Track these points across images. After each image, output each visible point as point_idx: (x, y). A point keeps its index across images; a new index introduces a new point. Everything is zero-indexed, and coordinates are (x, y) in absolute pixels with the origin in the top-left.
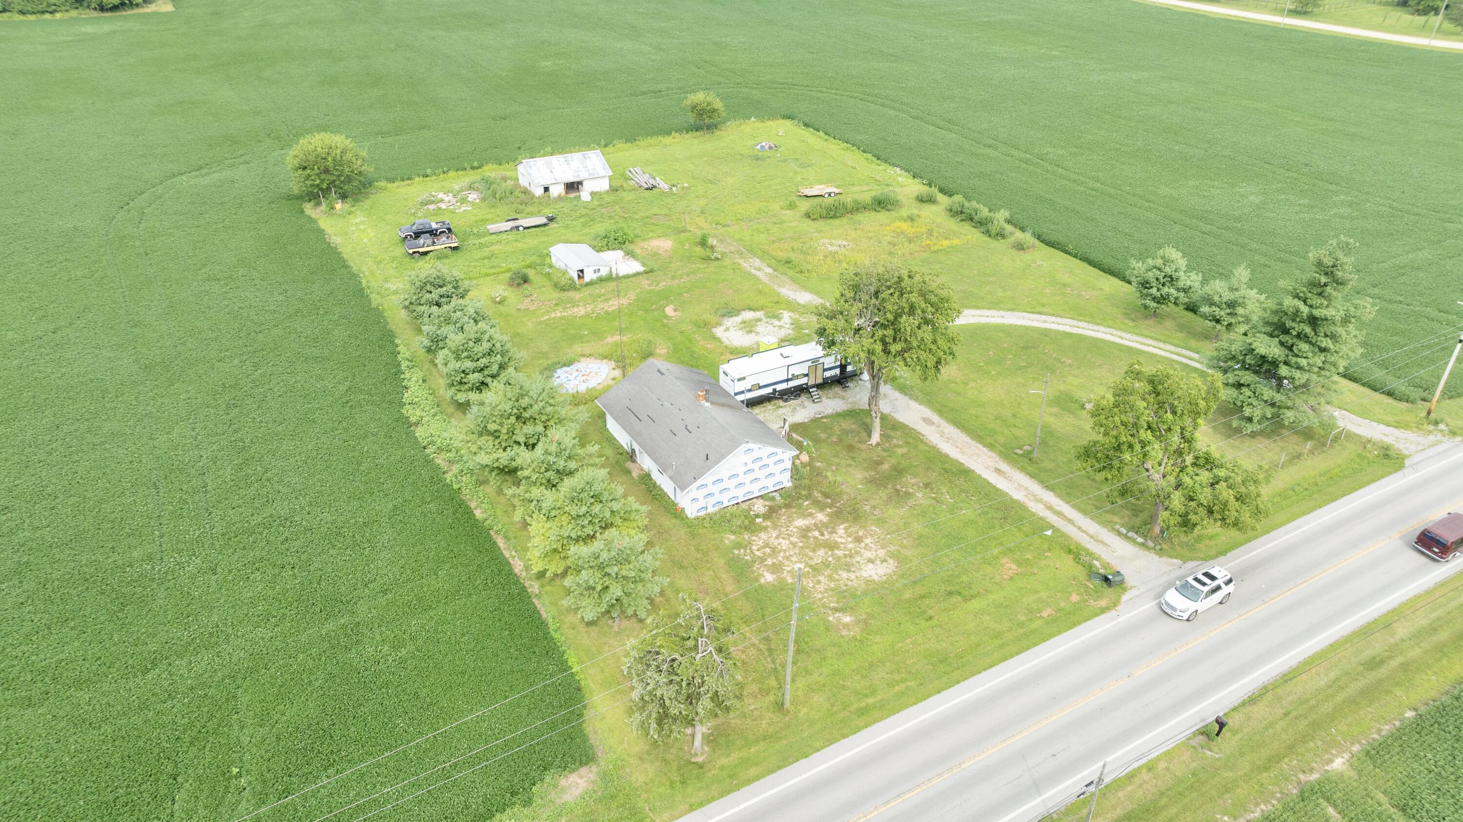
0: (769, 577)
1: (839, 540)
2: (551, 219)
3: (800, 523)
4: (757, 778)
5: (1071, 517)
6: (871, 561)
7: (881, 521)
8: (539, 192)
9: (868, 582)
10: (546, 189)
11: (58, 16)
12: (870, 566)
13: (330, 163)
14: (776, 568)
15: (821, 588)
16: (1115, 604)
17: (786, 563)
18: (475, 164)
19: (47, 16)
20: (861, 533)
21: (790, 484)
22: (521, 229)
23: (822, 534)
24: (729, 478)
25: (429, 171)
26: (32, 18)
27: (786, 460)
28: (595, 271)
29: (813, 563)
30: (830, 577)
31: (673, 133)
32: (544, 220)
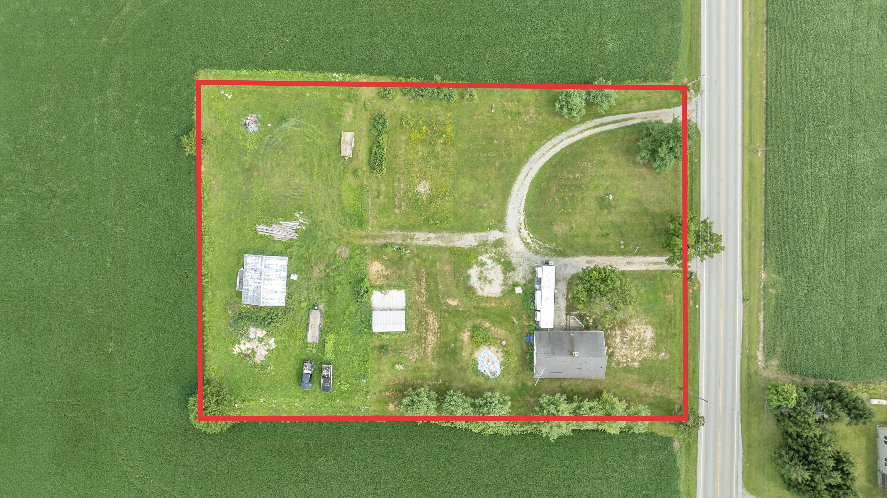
0: (636, 364)
1: (632, 334)
3: (618, 340)
4: (698, 407)
5: (661, 261)
6: (645, 332)
7: (631, 317)
9: (652, 338)
12: (646, 333)
14: (633, 360)
15: (648, 353)
16: (699, 283)
17: (633, 356)
20: (632, 327)
23: (627, 338)
29: (637, 349)
30: (645, 348)
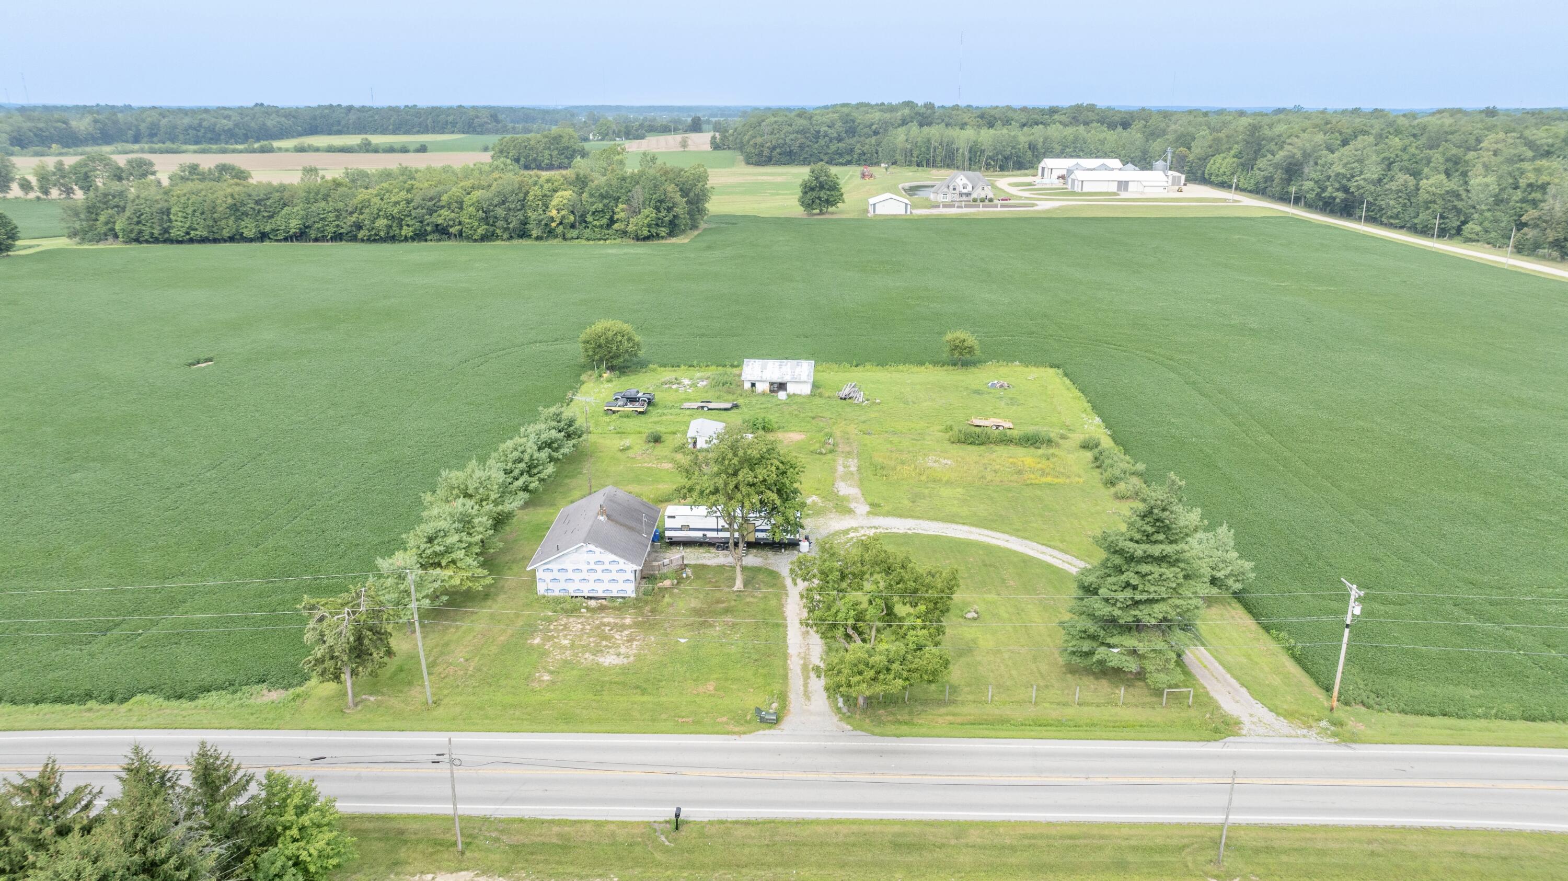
2: (735, 406)
8: (747, 386)
9: (596, 664)
10: (753, 385)
11: (608, 242)
12: (614, 656)
13: (602, 341)
14: (549, 638)
15: (559, 657)
17: (561, 638)
18: (736, 363)
19: (602, 242)
20: (638, 637)
21: (633, 595)
22: (706, 409)
24: (573, 571)
25: (695, 363)
26: (591, 242)
27: (629, 571)
28: (706, 442)
29: (578, 643)
30: (575, 654)
31: (927, 364)
32: (729, 405)
